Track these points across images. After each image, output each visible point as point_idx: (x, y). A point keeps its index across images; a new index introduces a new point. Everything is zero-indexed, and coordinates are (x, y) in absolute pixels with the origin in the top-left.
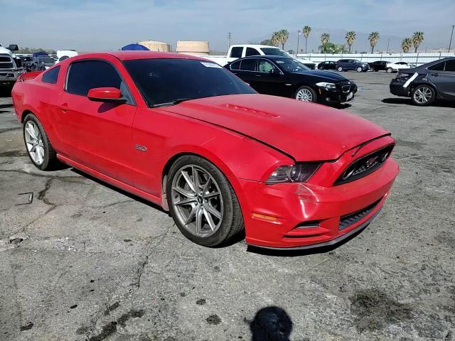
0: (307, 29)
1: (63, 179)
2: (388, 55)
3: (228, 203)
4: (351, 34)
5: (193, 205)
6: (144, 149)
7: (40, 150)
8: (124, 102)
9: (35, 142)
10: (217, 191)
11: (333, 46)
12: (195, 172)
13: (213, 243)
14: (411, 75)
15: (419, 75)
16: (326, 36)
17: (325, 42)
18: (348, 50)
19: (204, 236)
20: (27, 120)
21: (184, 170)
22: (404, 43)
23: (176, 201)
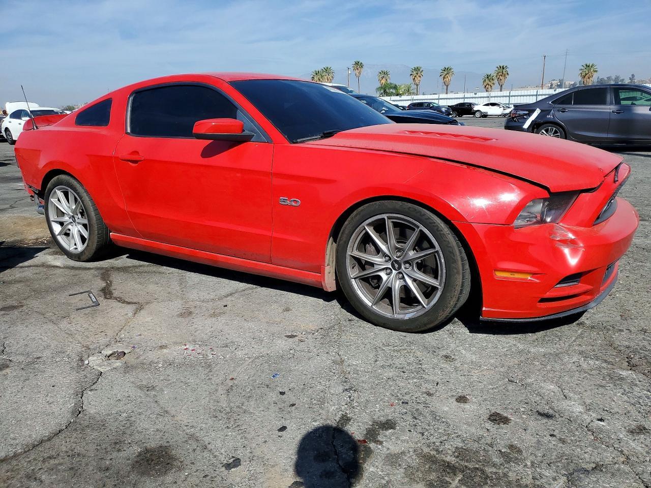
0: (358, 65)
1: (124, 269)
2: (472, 95)
3: (455, 261)
4: (417, 69)
5: (383, 275)
6: (295, 202)
7: (76, 230)
8: (246, 139)
9: (66, 219)
10: (432, 246)
11: (395, 87)
12: (389, 225)
13: (425, 325)
14: (531, 112)
15: (542, 111)
16: (385, 74)
17: (383, 81)
18: (415, 91)
19: (407, 317)
20: (55, 186)
21: (369, 225)
22: (485, 81)
23: (353, 273)
